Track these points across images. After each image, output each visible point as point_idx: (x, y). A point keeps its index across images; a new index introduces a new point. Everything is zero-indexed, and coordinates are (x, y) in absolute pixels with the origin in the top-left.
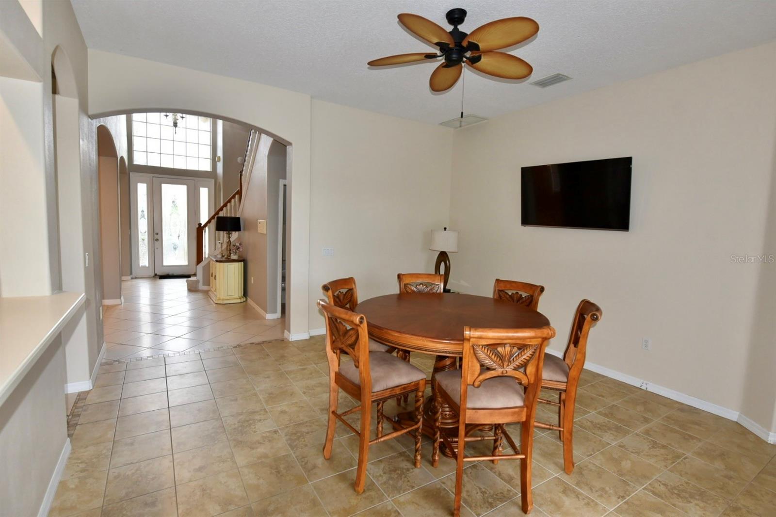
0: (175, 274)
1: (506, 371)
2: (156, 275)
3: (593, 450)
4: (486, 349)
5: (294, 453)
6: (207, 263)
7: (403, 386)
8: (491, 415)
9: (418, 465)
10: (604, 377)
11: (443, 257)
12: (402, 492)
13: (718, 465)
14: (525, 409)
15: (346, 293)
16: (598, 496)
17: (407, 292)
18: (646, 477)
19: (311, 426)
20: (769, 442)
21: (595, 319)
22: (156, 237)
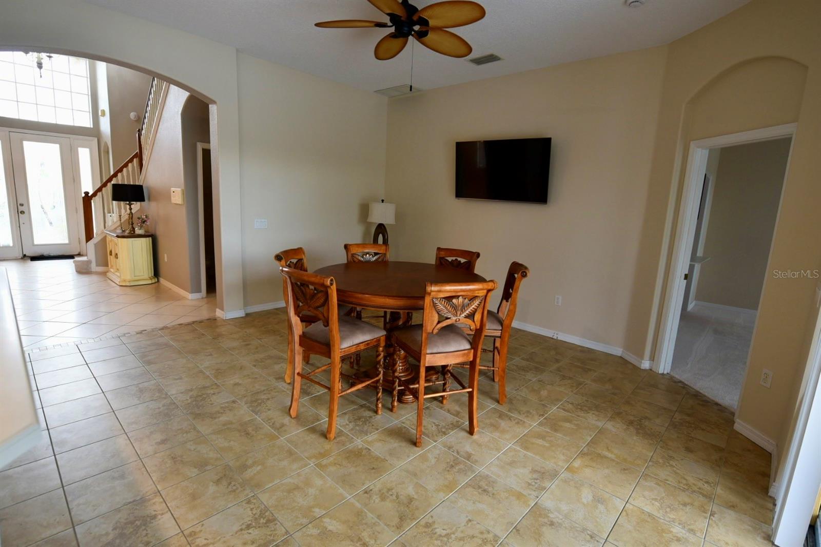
0: (52, 255)
1: (459, 319)
2: (25, 256)
3: (519, 386)
4: (443, 302)
5: (259, 417)
6: (101, 240)
7: (366, 343)
8: (446, 357)
9: (380, 412)
10: (524, 331)
11: (381, 228)
12: (369, 434)
13: (608, 386)
14: (472, 351)
15: (296, 263)
16: (525, 417)
17: (354, 261)
18: (558, 400)
19: (269, 393)
20: (642, 368)
21: (524, 275)
22: (21, 209)
